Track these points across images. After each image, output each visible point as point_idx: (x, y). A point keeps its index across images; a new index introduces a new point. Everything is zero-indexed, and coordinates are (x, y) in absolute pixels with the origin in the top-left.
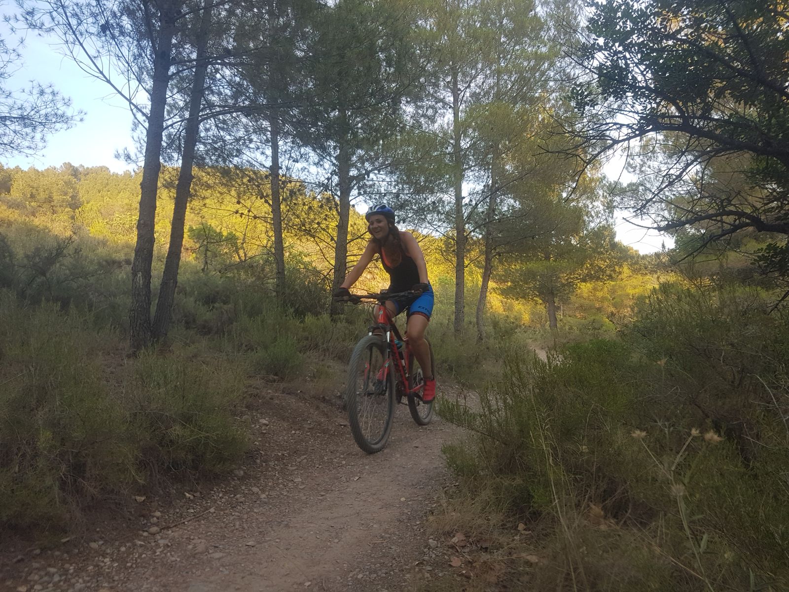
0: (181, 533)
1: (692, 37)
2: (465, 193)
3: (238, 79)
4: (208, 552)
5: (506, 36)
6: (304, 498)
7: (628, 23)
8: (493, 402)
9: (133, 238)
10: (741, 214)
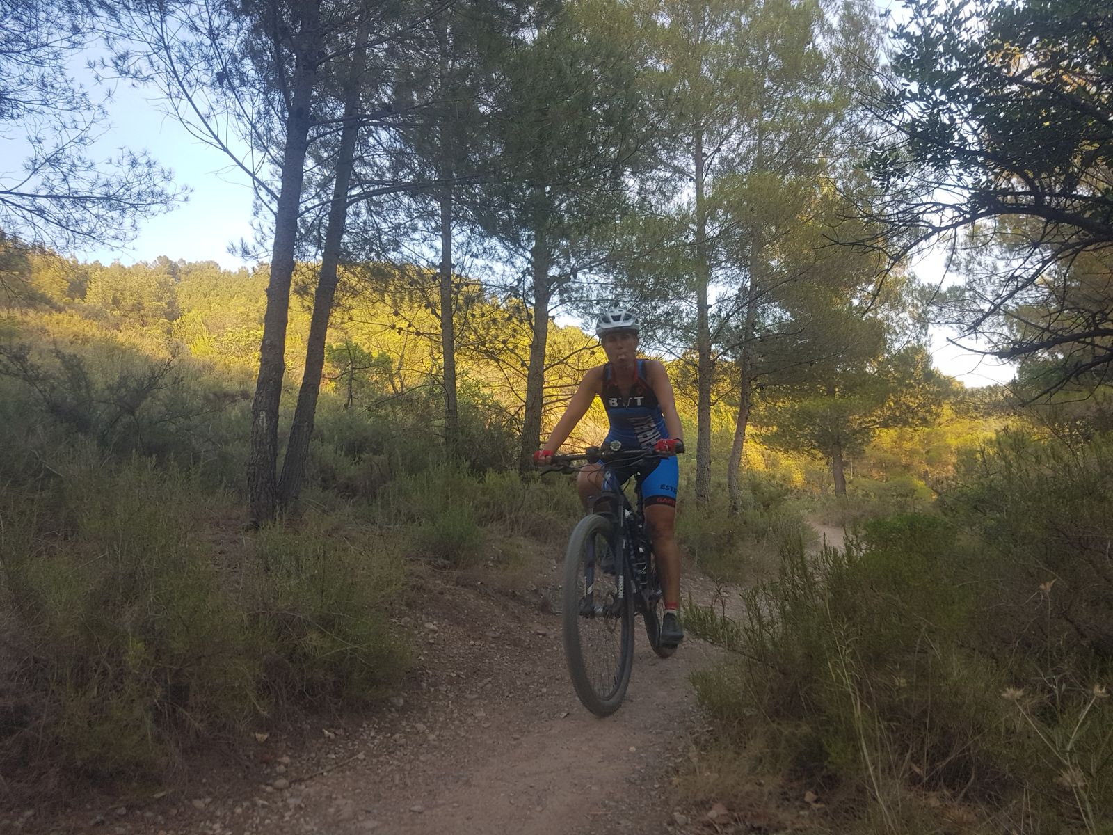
0: (318, 788)
1: (1048, 79)
2: (711, 300)
3: (398, 145)
4: (357, 819)
5: (772, 80)
6: (491, 741)
7: (954, 60)
8: (765, 611)
9: (253, 361)
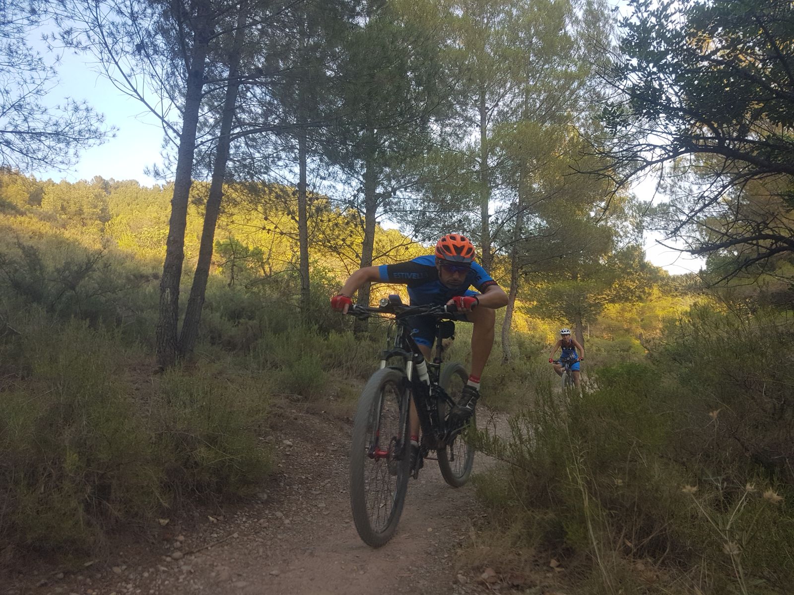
0: (204, 559)
1: (729, 58)
2: (491, 211)
3: (268, 98)
4: (232, 581)
5: (535, 55)
6: (329, 525)
7: (663, 43)
8: (524, 431)
9: (162, 252)
10: (778, 238)
